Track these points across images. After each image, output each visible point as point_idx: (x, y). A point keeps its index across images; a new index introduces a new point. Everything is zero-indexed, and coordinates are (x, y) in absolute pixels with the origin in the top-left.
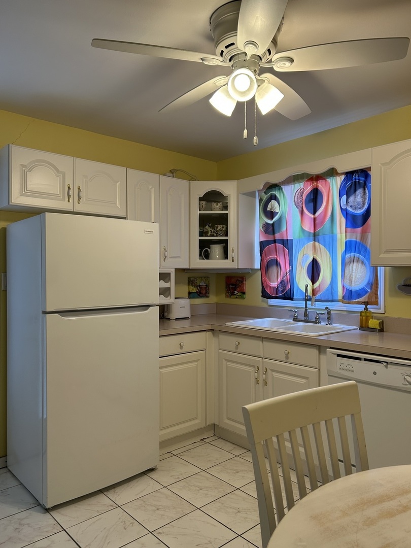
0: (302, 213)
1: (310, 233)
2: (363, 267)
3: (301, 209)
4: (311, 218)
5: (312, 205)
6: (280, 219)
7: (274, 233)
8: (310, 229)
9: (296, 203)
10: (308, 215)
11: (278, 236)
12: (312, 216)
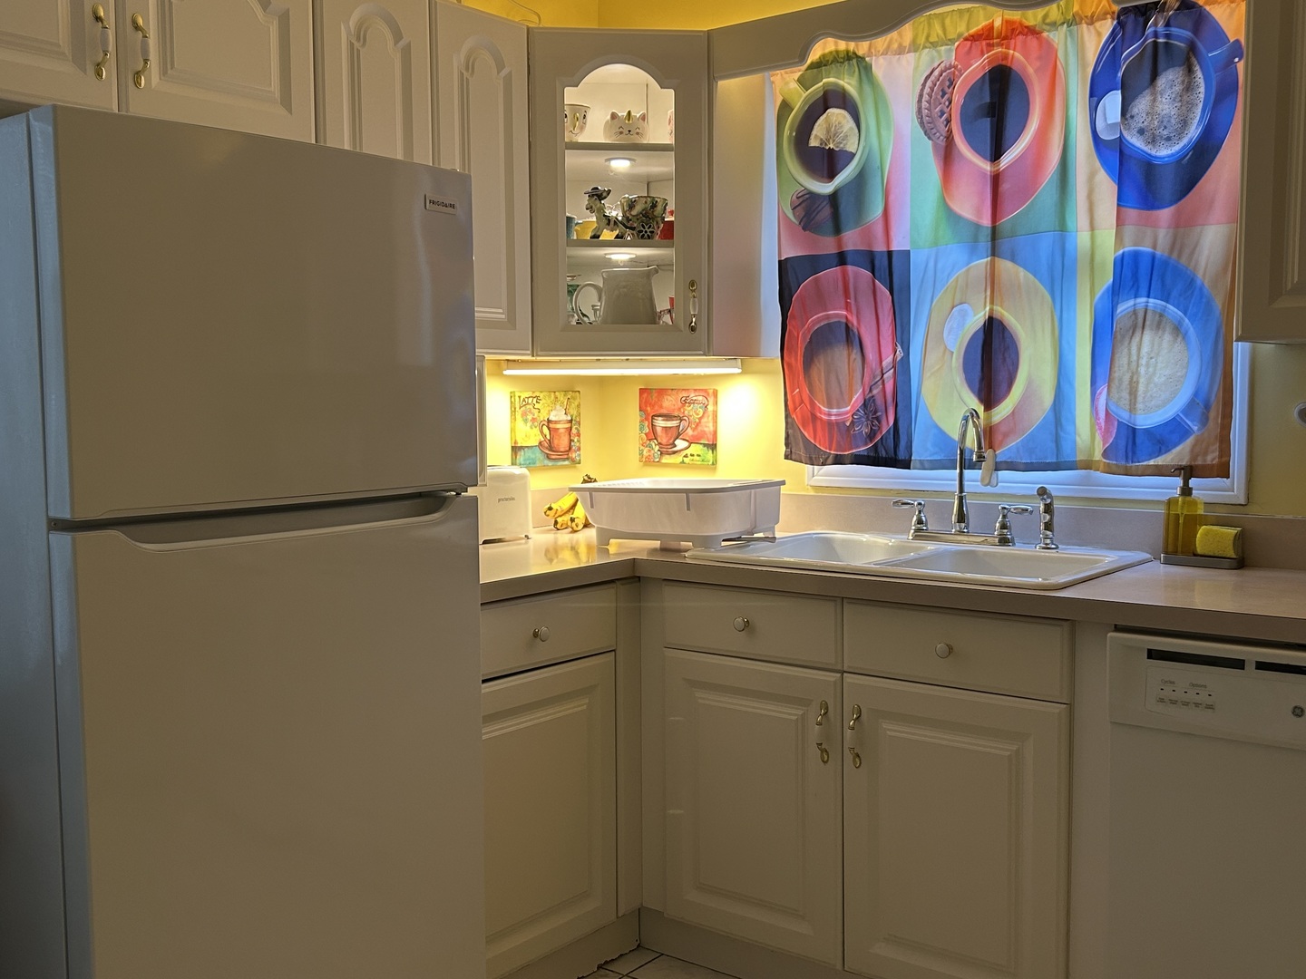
0: (947, 155)
1: (978, 226)
2: (1179, 346)
3: (942, 142)
4: (984, 174)
5: (986, 124)
6: (861, 180)
7: (838, 230)
8: (979, 212)
9: (926, 119)
10: (973, 160)
11: (851, 240)
12: (987, 167)
